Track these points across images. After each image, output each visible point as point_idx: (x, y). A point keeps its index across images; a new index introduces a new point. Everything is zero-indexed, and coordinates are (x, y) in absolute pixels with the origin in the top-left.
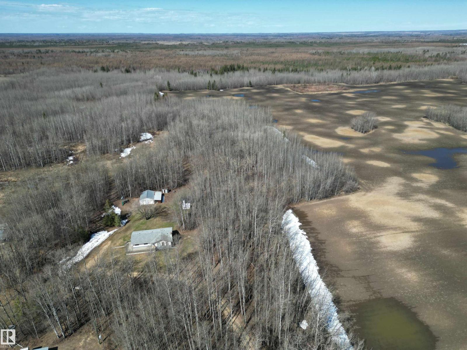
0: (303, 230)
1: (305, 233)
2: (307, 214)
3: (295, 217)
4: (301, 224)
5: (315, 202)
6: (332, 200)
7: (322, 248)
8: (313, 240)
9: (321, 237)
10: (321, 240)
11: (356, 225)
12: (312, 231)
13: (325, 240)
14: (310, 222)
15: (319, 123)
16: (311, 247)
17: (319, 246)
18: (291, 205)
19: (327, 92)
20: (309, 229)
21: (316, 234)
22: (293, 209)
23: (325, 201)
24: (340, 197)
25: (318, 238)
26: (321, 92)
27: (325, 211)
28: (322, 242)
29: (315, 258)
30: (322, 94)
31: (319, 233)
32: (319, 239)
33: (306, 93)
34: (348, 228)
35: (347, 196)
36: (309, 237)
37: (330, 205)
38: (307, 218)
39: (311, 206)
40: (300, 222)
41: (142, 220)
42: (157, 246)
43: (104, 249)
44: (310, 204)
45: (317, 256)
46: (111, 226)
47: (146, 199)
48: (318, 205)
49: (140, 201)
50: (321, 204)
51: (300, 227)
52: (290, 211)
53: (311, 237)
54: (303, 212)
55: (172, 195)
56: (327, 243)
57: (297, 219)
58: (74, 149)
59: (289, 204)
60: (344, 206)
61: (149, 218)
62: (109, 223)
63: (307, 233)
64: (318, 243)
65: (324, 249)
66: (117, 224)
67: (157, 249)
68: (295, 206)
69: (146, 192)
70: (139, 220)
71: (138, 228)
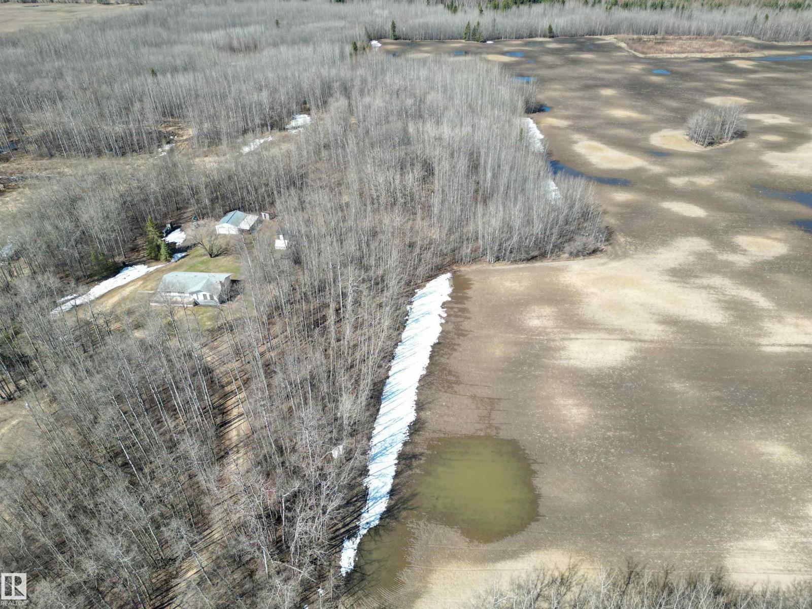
0: (445, 310)
1: (445, 315)
2: (472, 284)
3: (448, 286)
4: (450, 299)
5: (499, 266)
6: (535, 267)
7: (456, 343)
8: (450, 327)
9: (466, 325)
10: (463, 330)
11: (545, 314)
12: (460, 313)
13: (471, 331)
14: (467, 298)
15: (629, 118)
16: (439, 338)
17: (453, 339)
18: (456, 266)
20: (456, 310)
21: (462, 319)
22: (454, 273)
23: (522, 265)
24: (552, 263)
25: (461, 325)
27: (508, 284)
28: (461, 333)
29: (431, 357)
31: (469, 318)
32: (461, 327)
33: (651, 55)
34: (527, 318)
35: (567, 263)
36: (447, 322)
37: (525, 274)
38: (468, 291)
39: (490, 271)
40: (450, 297)
41: (205, 257)
42: (196, 298)
43: (127, 291)
44: (491, 267)
45: (436, 354)
46: (156, 259)
47: (226, 225)
48: (503, 271)
49: (217, 227)
50: (510, 271)
51: (444, 305)
52: (449, 275)
53: (450, 323)
54: (469, 280)
55: (275, 224)
56: (470, 336)
57: (450, 290)
58: (181, 132)
59: (453, 263)
60: (548, 280)
61: (217, 256)
62: (153, 255)
63: (449, 316)
64: (455, 334)
65: (458, 345)
66: (163, 257)
67: (196, 304)
68: (463, 269)
69: (232, 213)
70: (201, 256)
71: (192, 268)
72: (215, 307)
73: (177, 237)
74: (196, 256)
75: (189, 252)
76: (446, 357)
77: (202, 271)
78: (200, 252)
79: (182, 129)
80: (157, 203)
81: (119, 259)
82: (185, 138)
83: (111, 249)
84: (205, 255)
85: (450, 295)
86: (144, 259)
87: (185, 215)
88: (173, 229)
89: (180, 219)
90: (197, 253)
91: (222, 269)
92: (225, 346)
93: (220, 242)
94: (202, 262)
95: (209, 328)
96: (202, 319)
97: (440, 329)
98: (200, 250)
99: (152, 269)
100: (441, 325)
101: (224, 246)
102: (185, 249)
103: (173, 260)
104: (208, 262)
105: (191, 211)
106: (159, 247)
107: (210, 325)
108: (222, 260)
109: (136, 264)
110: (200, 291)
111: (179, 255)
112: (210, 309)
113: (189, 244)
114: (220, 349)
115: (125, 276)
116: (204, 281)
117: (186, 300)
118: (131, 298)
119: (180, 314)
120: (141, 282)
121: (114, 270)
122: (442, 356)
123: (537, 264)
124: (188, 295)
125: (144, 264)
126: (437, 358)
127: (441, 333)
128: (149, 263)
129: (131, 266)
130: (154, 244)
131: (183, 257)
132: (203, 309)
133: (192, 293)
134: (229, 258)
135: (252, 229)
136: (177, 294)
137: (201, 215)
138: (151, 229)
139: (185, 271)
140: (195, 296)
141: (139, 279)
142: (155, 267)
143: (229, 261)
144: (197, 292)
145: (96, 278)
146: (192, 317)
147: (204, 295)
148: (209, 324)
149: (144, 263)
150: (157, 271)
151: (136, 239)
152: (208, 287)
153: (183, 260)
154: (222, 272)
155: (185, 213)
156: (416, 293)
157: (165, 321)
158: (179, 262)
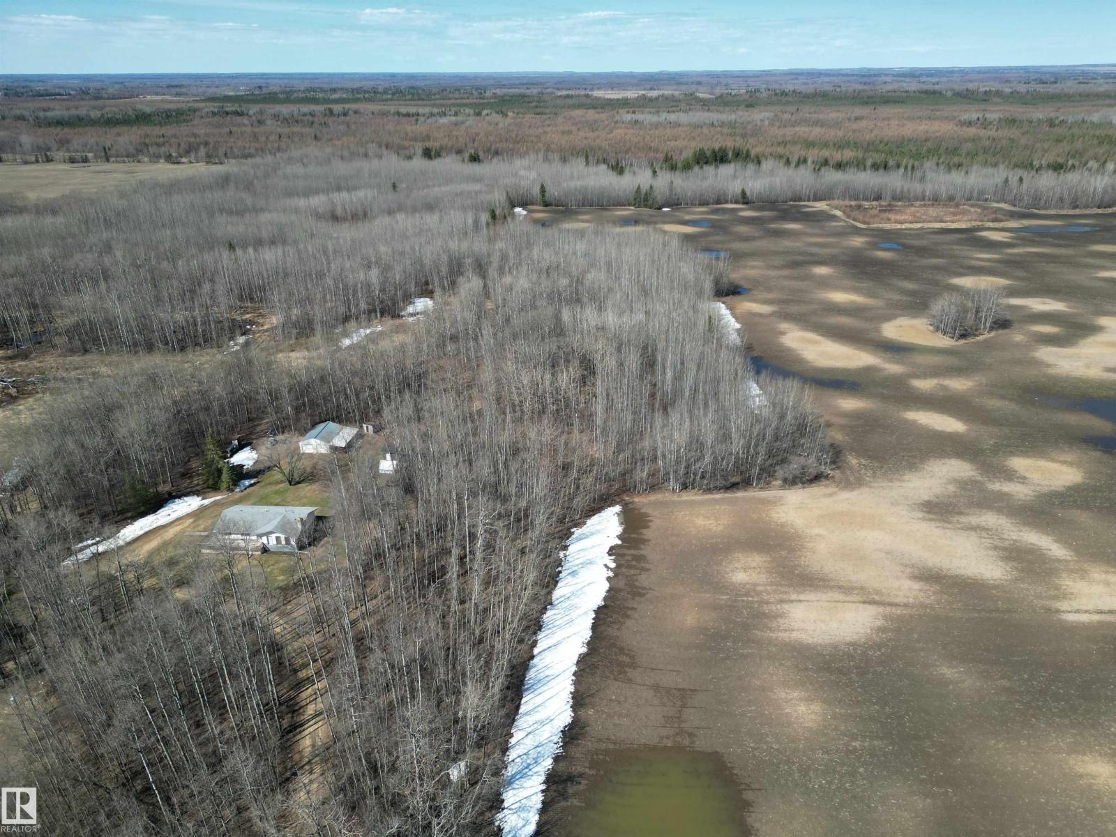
0: (613, 557)
1: (613, 565)
2: (651, 521)
3: (617, 524)
4: (619, 542)
5: (687, 496)
6: (737, 498)
7: (630, 606)
8: (621, 583)
9: (644, 580)
10: (639, 587)
11: (754, 564)
12: (634, 563)
13: (651, 589)
14: (644, 541)
15: (852, 302)
16: (605, 599)
17: (626, 600)
18: (627, 496)
19: (938, 225)
20: (629, 558)
21: (638, 571)
22: (625, 506)
24: (761, 493)
25: (637, 580)
26: (919, 225)
27: (700, 521)
28: (638, 592)
29: (594, 627)
30: (922, 229)
31: (648, 570)
32: (636, 583)
33: (875, 226)
34: (728, 570)
35: (781, 493)
36: (616, 575)
37: (723, 507)
38: (645, 531)
39: (674, 504)
40: (620, 539)
41: (282, 485)
42: (266, 542)
43: (170, 533)
44: (676, 498)
45: (601, 622)
46: (215, 488)
47: (313, 441)
48: (693, 503)
49: (300, 444)
50: (702, 503)
51: (612, 551)
52: (617, 508)
53: (620, 577)
54: (646, 515)
55: (380, 440)
56: (648, 596)
57: (619, 530)
58: (261, 321)
59: (624, 492)
60: (755, 516)
61: (299, 483)
62: (211, 482)
63: (618, 566)
64: (628, 593)
65: (633, 609)
66: (224, 485)
67: (265, 550)
68: (636, 500)
69: (322, 425)
70: (277, 483)
71: (264, 501)
72: (291, 554)
73: (245, 458)
74: (270, 484)
75: (261, 478)
76: (616, 627)
77: (277, 505)
78: (276, 477)
79: (263, 316)
80: (222, 412)
81: (164, 488)
82: (265, 327)
83: (153, 475)
84: (282, 482)
85: (620, 537)
86: (198, 488)
87: (259, 429)
88: (241, 447)
89: (251, 433)
90: (272, 479)
91: (305, 500)
92: (301, 611)
93: (306, 465)
94: (277, 492)
95: (281, 584)
96: (271, 572)
97: (606, 586)
98: (277, 476)
99: (207, 502)
100: (609, 579)
101: (309, 470)
102: (255, 473)
103: (237, 490)
104: (286, 491)
105: (267, 423)
106: (220, 471)
107: (283, 581)
108: (306, 489)
109: (187, 495)
110: (272, 532)
111: (247, 483)
112: (285, 557)
113: (262, 467)
114: (295, 615)
115: (168, 512)
116: (279, 519)
117: (251, 546)
118: (175, 542)
119: (242, 565)
120: (191, 520)
121: (155, 504)
122: (609, 626)
123: (740, 494)
124: (254, 538)
125: (198, 495)
126: (602, 628)
127: (608, 591)
128: (205, 493)
129: (179, 497)
130: (214, 467)
131: (251, 485)
132: (276, 558)
133: (260, 536)
134: (315, 486)
135: (350, 445)
136: (240, 537)
137: (281, 428)
138: (211, 447)
139: (254, 504)
140: (264, 540)
141: (188, 515)
142: (213, 499)
143: (314, 490)
144: (268, 534)
145: (129, 514)
146: (259, 570)
147: (278, 538)
148: (281, 579)
149: (197, 493)
150: (215, 504)
151: (189, 460)
152: (284, 526)
153: (251, 488)
154: (304, 505)
155: (259, 425)
156: (573, 533)
157: (219, 575)
158: (245, 492)
